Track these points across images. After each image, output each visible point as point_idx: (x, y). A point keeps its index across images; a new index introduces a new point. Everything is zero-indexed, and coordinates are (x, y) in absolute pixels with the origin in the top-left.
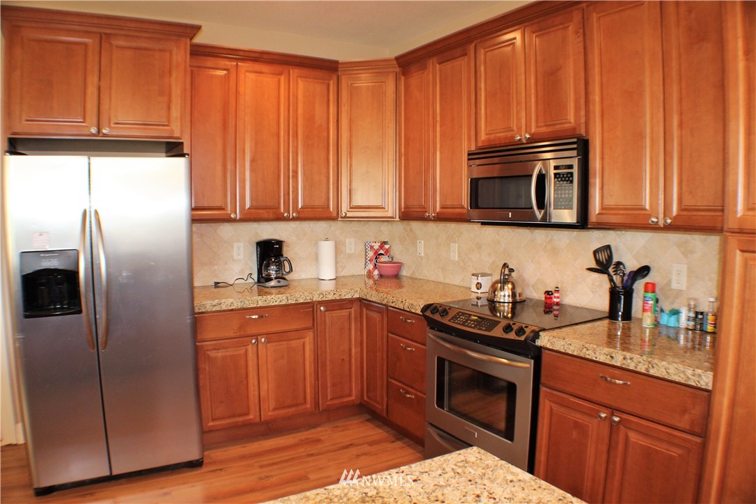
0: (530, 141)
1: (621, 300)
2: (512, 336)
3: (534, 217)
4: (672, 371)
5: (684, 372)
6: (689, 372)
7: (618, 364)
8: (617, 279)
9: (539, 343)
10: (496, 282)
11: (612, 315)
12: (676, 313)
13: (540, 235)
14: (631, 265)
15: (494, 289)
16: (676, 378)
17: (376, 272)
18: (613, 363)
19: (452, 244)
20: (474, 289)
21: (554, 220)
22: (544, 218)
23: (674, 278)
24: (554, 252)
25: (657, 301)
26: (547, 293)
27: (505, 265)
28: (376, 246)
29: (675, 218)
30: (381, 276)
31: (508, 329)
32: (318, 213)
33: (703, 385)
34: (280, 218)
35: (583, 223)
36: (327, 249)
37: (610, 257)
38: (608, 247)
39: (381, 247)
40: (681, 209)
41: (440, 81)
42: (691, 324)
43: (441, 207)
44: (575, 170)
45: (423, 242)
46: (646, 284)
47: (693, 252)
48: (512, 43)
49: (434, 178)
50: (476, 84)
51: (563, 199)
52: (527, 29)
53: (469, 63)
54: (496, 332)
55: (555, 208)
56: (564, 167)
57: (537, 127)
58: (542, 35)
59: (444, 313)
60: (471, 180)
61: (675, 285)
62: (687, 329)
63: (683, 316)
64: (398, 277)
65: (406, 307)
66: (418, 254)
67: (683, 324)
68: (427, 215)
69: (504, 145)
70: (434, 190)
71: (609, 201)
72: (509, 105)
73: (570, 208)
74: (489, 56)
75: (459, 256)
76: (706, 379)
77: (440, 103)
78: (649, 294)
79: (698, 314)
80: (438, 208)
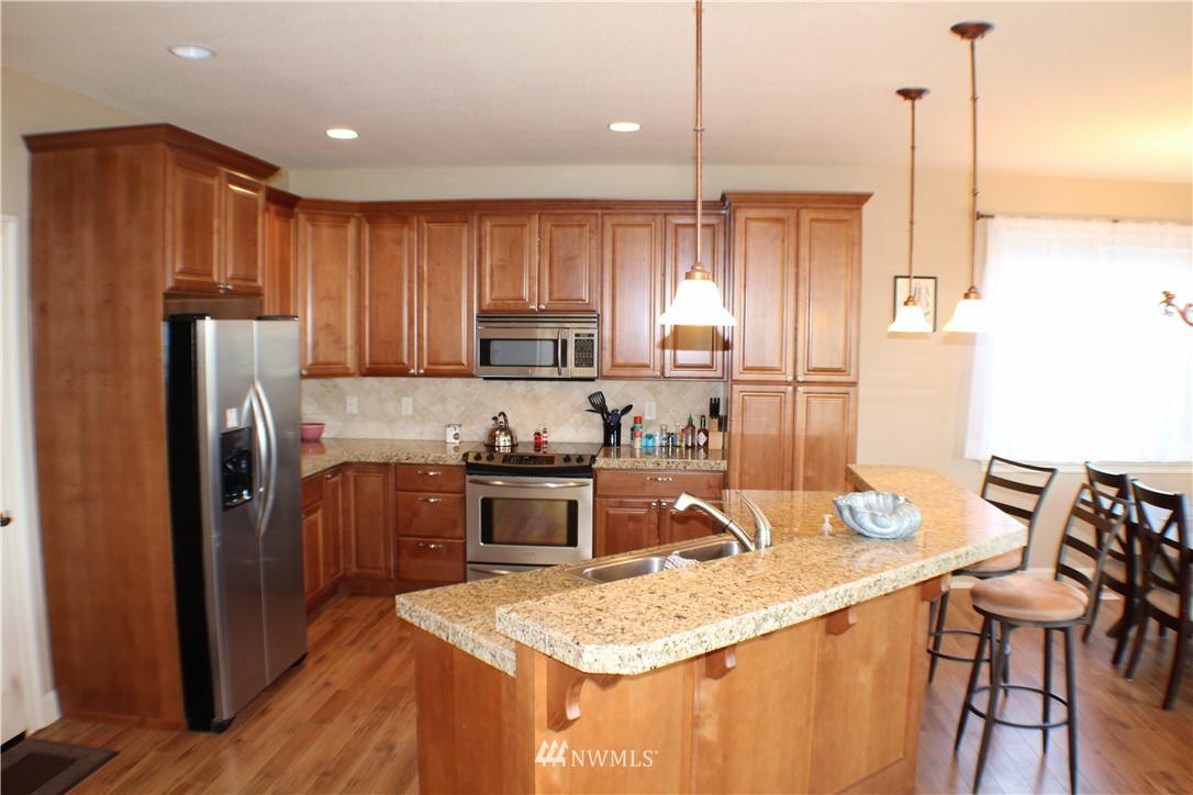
4: (701, 465)
5: (709, 464)
6: (713, 462)
7: (664, 468)
16: (705, 468)
18: (660, 468)
19: (404, 400)
24: (536, 399)
33: (722, 469)
41: (429, 240)
42: (664, 443)
43: (430, 364)
44: (595, 339)
45: (355, 399)
46: (636, 418)
47: (660, 393)
48: (525, 225)
49: (420, 335)
50: (480, 252)
51: (585, 358)
52: (543, 217)
53: (470, 231)
54: (559, 463)
55: (576, 365)
56: (584, 335)
57: (551, 299)
58: (558, 226)
59: (490, 458)
60: (481, 340)
61: (647, 417)
62: (661, 446)
63: (657, 438)
64: (317, 441)
65: (429, 461)
66: (348, 412)
67: (658, 444)
68: (412, 371)
69: (515, 311)
70: (420, 348)
71: (619, 360)
72: (521, 278)
73: (591, 365)
74: (497, 231)
75: (415, 409)
76: (723, 465)
77: (429, 262)
78: (638, 425)
79: (669, 435)
80: (425, 365)
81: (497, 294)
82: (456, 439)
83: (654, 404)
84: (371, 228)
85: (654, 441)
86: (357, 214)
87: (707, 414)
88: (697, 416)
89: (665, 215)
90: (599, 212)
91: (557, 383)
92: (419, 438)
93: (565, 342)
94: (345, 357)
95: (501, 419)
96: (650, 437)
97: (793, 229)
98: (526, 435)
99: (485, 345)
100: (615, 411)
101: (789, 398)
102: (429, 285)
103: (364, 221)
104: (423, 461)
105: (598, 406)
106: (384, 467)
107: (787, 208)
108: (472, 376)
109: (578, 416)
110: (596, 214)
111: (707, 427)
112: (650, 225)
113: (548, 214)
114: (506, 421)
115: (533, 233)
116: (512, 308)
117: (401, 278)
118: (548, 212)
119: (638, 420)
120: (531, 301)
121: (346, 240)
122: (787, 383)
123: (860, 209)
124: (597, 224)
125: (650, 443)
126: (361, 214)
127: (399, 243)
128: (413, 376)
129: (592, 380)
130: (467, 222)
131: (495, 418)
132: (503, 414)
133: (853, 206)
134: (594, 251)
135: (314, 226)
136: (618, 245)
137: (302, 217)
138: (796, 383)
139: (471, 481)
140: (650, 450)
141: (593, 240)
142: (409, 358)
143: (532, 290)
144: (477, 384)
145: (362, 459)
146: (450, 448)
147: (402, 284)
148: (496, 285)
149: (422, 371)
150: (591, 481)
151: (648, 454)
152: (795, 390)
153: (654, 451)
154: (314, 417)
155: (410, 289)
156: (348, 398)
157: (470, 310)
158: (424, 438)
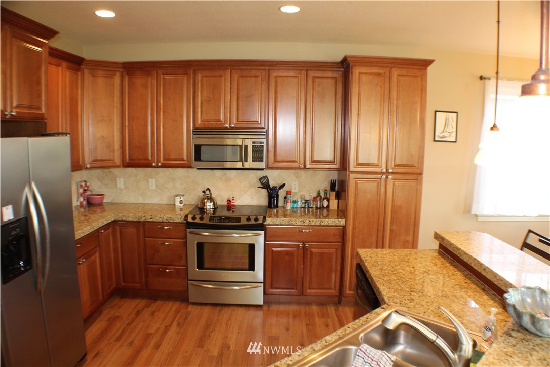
0: (234, 128)
4: (330, 222)
5: (334, 222)
6: (337, 221)
7: (307, 224)
8: (271, 190)
16: (332, 224)
17: (84, 202)
18: (305, 224)
19: (150, 180)
23: (293, 188)
24: (228, 180)
26: (228, 201)
30: (89, 204)
33: (342, 224)
37: (268, 182)
38: (268, 176)
39: (85, 185)
41: (164, 85)
42: (303, 205)
43: (164, 160)
44: (265, 145)
45: (122, 180)
46: (287, 191)
47: (300, 176)
48: (222, 76)
49: (158, 142)
50: (195, 92)
51: (258, 157)
52: (233, 71)
53: (188, 79)
54: (243, 222)
55: (253, 161)
56: (258, 143)
57: (237, 121)
58: (242, 76)
59: (201, 218)
60: (195, 146)
61: (293, 191)
62: (302, 207)
63: (299, 203)
64: (100, 204)
65: (164, 220)
66: (118, 187)
67: (299, 206)
68: (154, 164)
69: (216, 128)
70: (158, 150)
71: (279, 158)
72: (219, 108)
73: (262, 161)
74: (205, 79)
75: (157, 186)
76: (343, 222)
77: (163, 99)
78: (289, 196)
79: (306, 201)
80: (162, 161)
81: (205, 118)
82: (181, 204)
83: (297, 183)
84: (129, 78)
85: (297, 205)
86: (121, 70)
87: (328, 189)
88: (322, 190)
89: (307, 71)
90: (267, 68)
91: (240, 171)
92: (160, 202)
93: (246, 147)
94: (114, 156)
95: (208, 192)
96: (295, 202)
97: (387, 81)
98: (222, 201)
99: (198, 148)
100: (274, 187)
101: (383, 182)
102: (164, 112)
103: (125, 73)
104: (160, 220)
105: (265, 184)
106: (137, 224)
107: (383, 67)
108: (190, 167)
109: (253, 190)
110: (265, 70)
111: (328, 196)
112: (298, 76)
113: (236, 69)
114: (210, 194)
115: (226, 81)
116: (214, 126)
117: (147, 108)
118: (236, 68)
119: (288, 193)
120: (226, 122)
121: (114, 85)
122: (382, 173)
123: (426, 69)
124: (266, 76)
125: (295, 206)
126: (123, 70)
127: (146, 86)
128: (154, 167)
129: (262, 169)
130: (187, 74)
131: (204, 192)
132: (208, 189)
133: (422, 67)
134: (263, 92)
135: (93, 76)
136: (278, 88)
137: (86, 72)
138: (388, 173)
139: (190, 233)
140: (295, 210)
141: (263, 86)
142: (152, 156)
143: (226, 116)
144: (193, 172)
145: (124, 219)
146: (177, 209)
147: (147, 112)
148: (204, 113)
149: (160, 164)
150: (262, 232)
151: (294, 212)
152: (387, 177)
153: (297, 211)
154: (98, 190)
155: (152, 115)
156: (118, 179)
157: (188, 127)
158: (162, 203)
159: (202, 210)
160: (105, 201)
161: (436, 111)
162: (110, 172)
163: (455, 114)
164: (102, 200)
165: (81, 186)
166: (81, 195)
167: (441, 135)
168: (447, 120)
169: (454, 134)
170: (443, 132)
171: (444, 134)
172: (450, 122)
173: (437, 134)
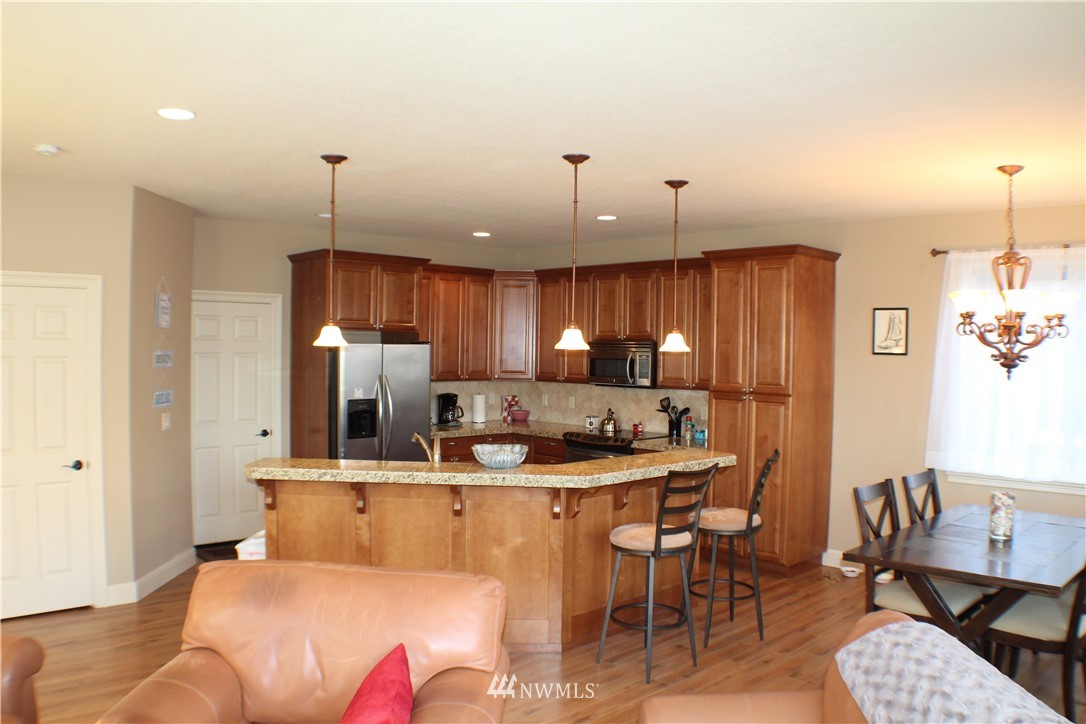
0: (626, 340)
1: (675, 425)
2: (619, 443)
3: (627, 381)
8: (673, 415)
9: (632, 446)
10: (604, 420)
11: (671, 435)
12: (703, 432)
13: (630, 392)
14: (681, 407)
15: (603, 424)
17: (509, 418)
20: (588, 426)
21: (638, 384)
22: (634, 383)
23: (702, 414)
25: (693, 426)
26: (635, 425)
27: (610, 410)
28: (510, 399)
29: (696, 384)
30: (513, 420)
31: (616, 440)
32: (480, 376)
34: (458, 379)
35: (654, 385)
36: (480, 400)
37: (669, 404)
38: (668, 398)
39: (513, 399)
40: (700, 380)
159: (602, 430)
160: (530, 418)
161: (875, 309)
162: (537, 387)
163: (904, 311)
164: (527, 417)
165: (507, 400)
166: (506, 409)
167: (883, 345)
168: (891, 321)
169: (903, 342)
170: (886, 340)
171: (889, 343)
172: (896, 326)
173: (876, 344)
